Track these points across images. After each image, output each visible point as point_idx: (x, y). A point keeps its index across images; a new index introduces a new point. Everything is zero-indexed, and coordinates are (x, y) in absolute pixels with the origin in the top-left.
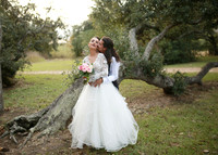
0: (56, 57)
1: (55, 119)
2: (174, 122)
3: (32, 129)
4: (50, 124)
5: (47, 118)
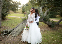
1: (17, 32)
2: (53, 36)
3: (9, 34)
4: (15, 33)
5: (14, 31)
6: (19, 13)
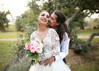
6: (11, 31)
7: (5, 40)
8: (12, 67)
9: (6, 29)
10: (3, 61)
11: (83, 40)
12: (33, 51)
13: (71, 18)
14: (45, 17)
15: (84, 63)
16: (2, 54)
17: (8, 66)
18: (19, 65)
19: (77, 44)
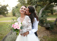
0: (8, 16)
6: (9, 16)
7: (6, 21)
8: (8, 37)
9: (7, 15)
10: (5, 34)
11: (51, 21)
12: (15, 28)
13: (43, 8)
14: (23, 9)
15: (51, 35)
16: (4, 29)
17: (6, 36)
18: (12, 36)
19: (47, 24)
